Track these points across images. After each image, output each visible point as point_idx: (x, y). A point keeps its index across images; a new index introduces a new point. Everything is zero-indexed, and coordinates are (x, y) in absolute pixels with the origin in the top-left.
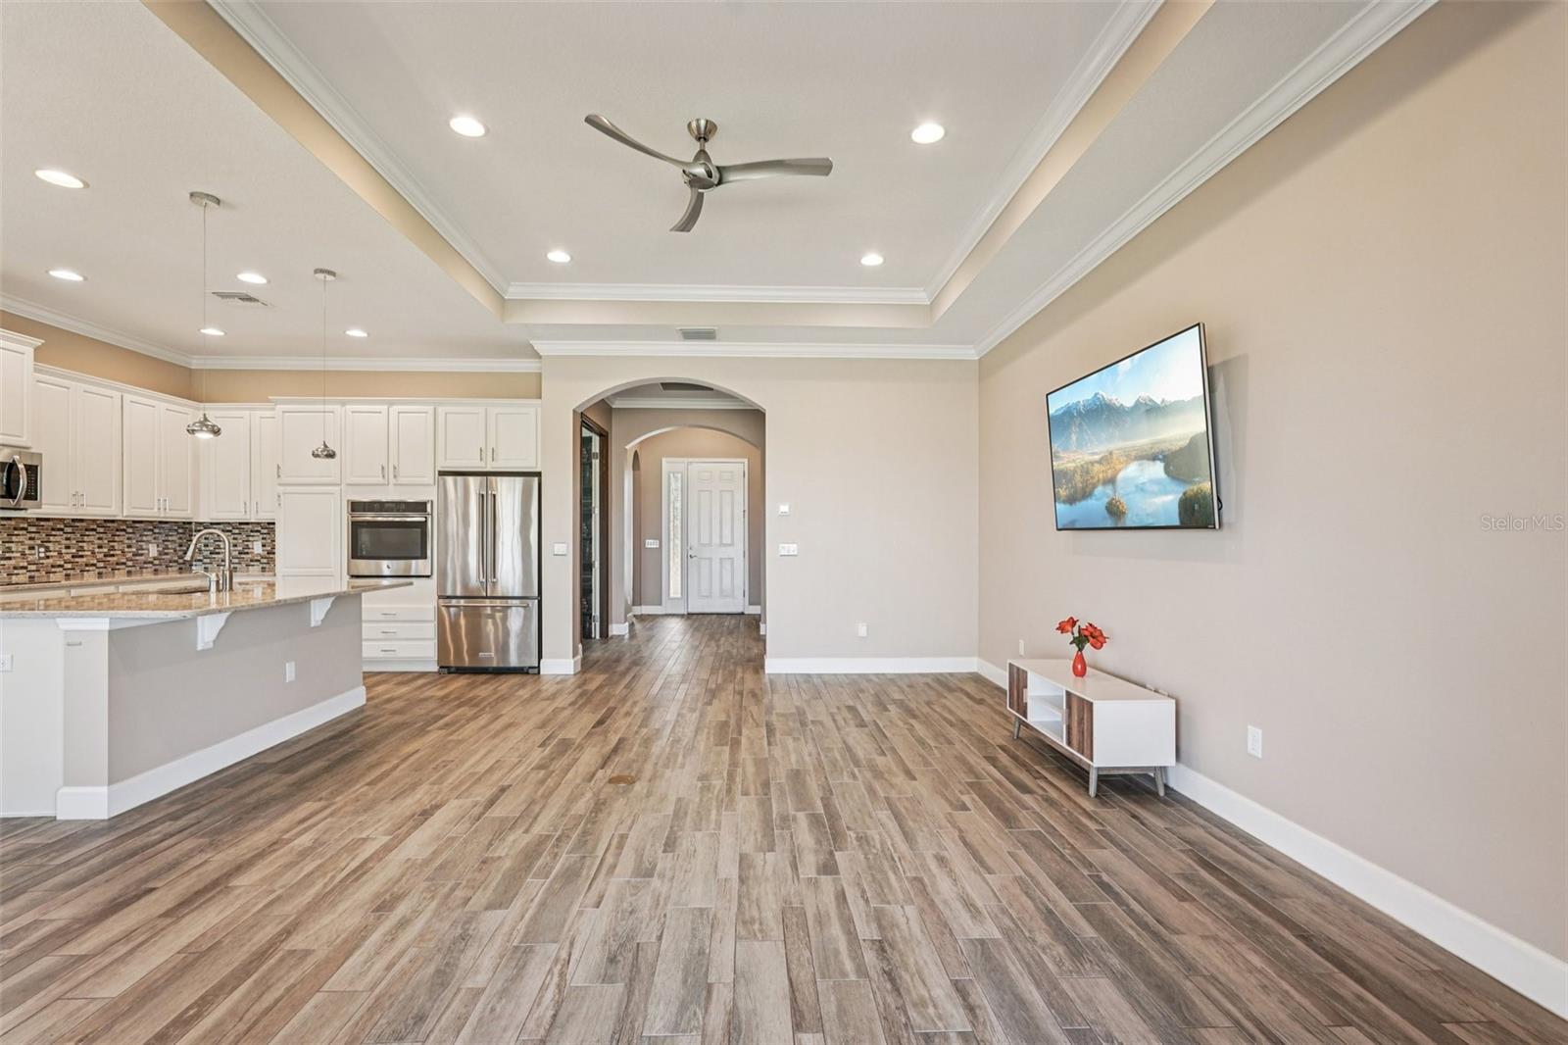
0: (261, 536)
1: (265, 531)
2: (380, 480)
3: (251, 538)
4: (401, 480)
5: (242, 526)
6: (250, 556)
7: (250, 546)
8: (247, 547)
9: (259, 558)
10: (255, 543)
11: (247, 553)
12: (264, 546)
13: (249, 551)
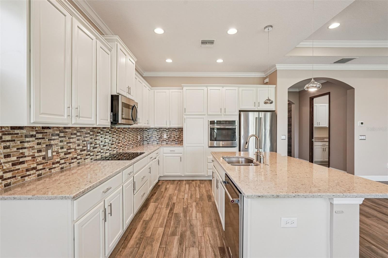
0: (166, 132)
1: (168, 131)
2: (219, 113)
3: (163, 133)
4: (227, 113)
5: (160, 129)
6: (162, 139)
7: (163, 136)
8: (162, 136)
9: (165, 140)
10: (164, 134)
11: (162, 138)
12: (167, 135)
13: (163, 137)
